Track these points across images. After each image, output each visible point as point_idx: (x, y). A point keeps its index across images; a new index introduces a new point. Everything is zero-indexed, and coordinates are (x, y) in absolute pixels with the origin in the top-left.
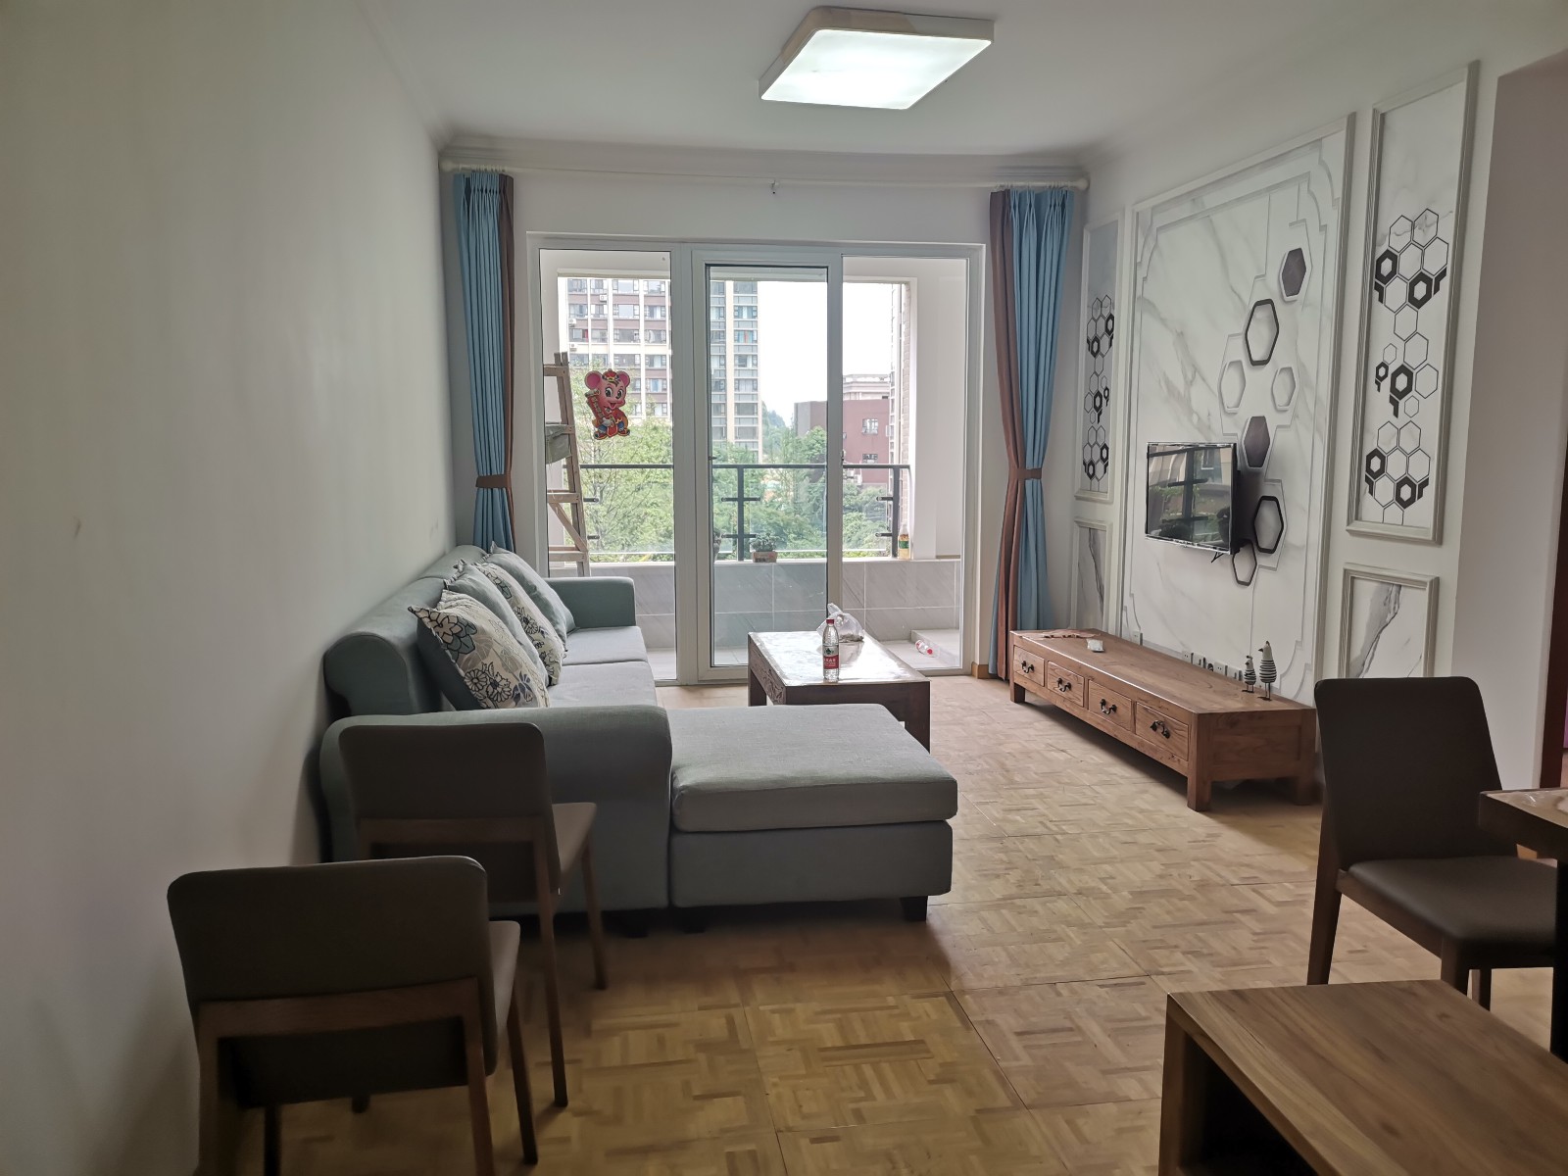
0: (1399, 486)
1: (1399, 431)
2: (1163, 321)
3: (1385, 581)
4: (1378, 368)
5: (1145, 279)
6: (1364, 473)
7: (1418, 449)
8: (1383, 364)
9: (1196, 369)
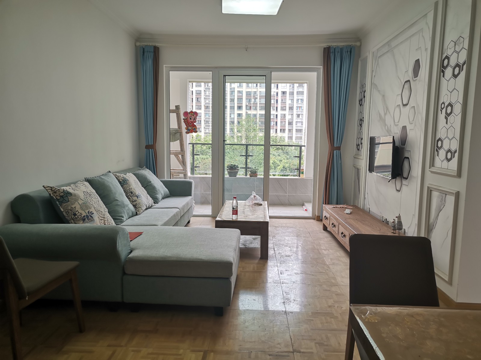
0: (447, 153)
1: (448, 130)
2: (379, 91)
3: (441, 191)
4: (442, 104)
5: (375, 76)
6: (436, 147)
7: (454, 137)
8: (443, 103)
9: (387, 109)
